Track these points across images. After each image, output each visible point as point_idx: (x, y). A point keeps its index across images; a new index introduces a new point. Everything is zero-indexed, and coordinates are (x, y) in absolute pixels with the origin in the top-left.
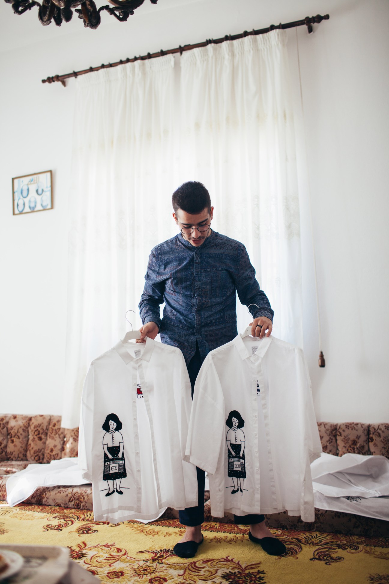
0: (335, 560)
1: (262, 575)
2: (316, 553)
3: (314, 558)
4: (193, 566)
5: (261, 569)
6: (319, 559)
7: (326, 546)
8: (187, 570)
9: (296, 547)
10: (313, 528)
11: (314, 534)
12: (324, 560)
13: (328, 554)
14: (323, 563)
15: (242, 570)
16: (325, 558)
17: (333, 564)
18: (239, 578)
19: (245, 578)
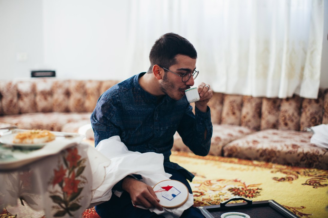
0: (322, 186)
1: (259, 191)
2: (308, 181)
3: (306, 184)
4: (208, 182)
5: (260, 187)
6: (310, 184)
7: (319, 177)
8: (203, 185)
9: (294, 177)
10: (313, 166)
11: (312, 170)
12: (313, 185)
13: (318, 182)
14: (311, 187)
15: (245, 187)
16: (314, 184)
17: (319, 188)
18: (241, 191)
19: (245, 191)
